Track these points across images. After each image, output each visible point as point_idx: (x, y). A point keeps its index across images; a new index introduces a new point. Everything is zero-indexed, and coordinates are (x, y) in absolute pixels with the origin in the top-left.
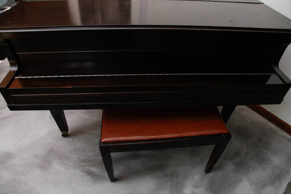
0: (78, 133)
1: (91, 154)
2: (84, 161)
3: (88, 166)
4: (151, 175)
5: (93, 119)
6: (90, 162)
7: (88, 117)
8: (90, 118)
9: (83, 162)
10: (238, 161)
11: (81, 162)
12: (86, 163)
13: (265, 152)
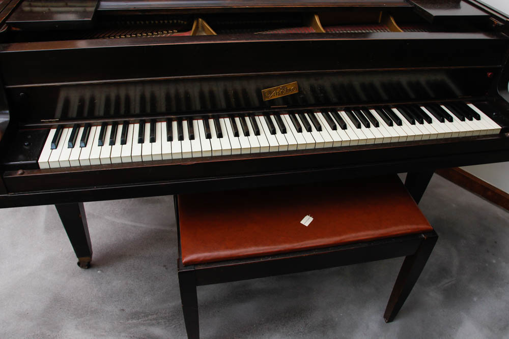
0: (113, 257)
1: (148, 299)
2: (135, 315)
3: (144, 325)
4: (282, 331)
5: (142, 225)
6: (147, 316)
7: (130, 223)
8: (133, 224)
9: (132, 318)
10: (446, 285)
11: (128, 319)
12: (138, 319)
13: (494, 261)
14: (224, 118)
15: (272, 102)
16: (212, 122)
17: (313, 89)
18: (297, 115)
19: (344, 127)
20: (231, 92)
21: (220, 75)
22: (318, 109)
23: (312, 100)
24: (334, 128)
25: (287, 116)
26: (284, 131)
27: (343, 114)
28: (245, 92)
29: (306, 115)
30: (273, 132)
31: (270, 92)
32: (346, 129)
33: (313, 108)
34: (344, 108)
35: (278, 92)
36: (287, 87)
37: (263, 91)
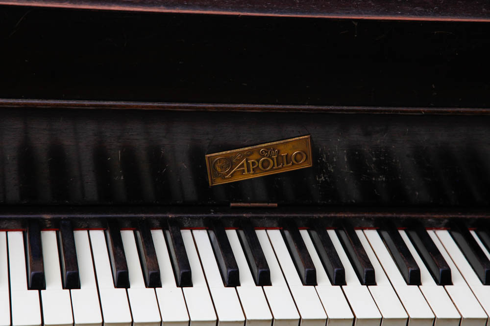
14: (88, 229)
15: (236, 190)
16: (50, 240)
17: (356, 159)
18: (304, 234)
19: (444, 278)
20: (116, 156)
21: (86, 103)
22: (368, 219)
23: (353, 191)
24: (414, 279)
25: (276, 235)
26: (263, 279)
27: (443, 240)
28: (157, 158)
29: (332, 234)
30: (232, 280)
31: (230, 163)
32: (451, 283)
33: (353, 215)
34: (446, 221)
35: (253, 163)
36: (279, 151)
37: (209, 157)
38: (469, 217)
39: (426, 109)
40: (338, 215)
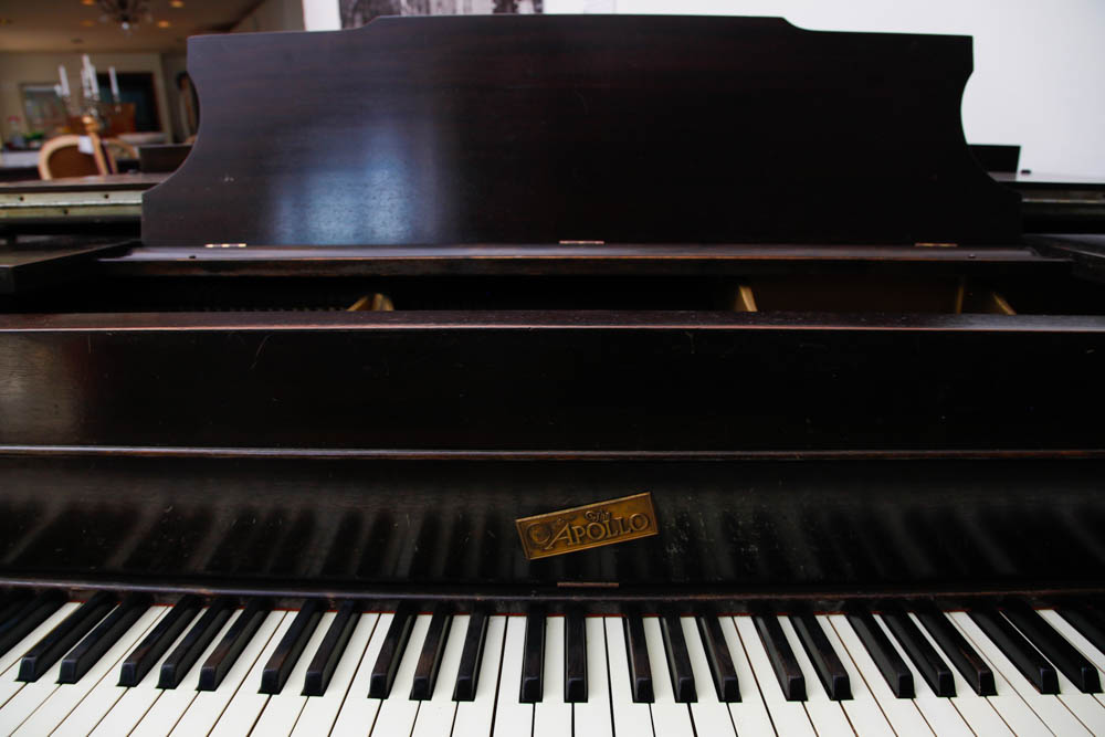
19: (840, 689)
22: (738, 603)
24: (796, 692)
31: (548, 529)
32: (849, 697)
33: (719, 597)
34: (843, 602)
35: (578, 530)
36: (611, 514)
37: (520, 523)
38: (871, 596)
39: (801, 453)
40: (699, 598)
